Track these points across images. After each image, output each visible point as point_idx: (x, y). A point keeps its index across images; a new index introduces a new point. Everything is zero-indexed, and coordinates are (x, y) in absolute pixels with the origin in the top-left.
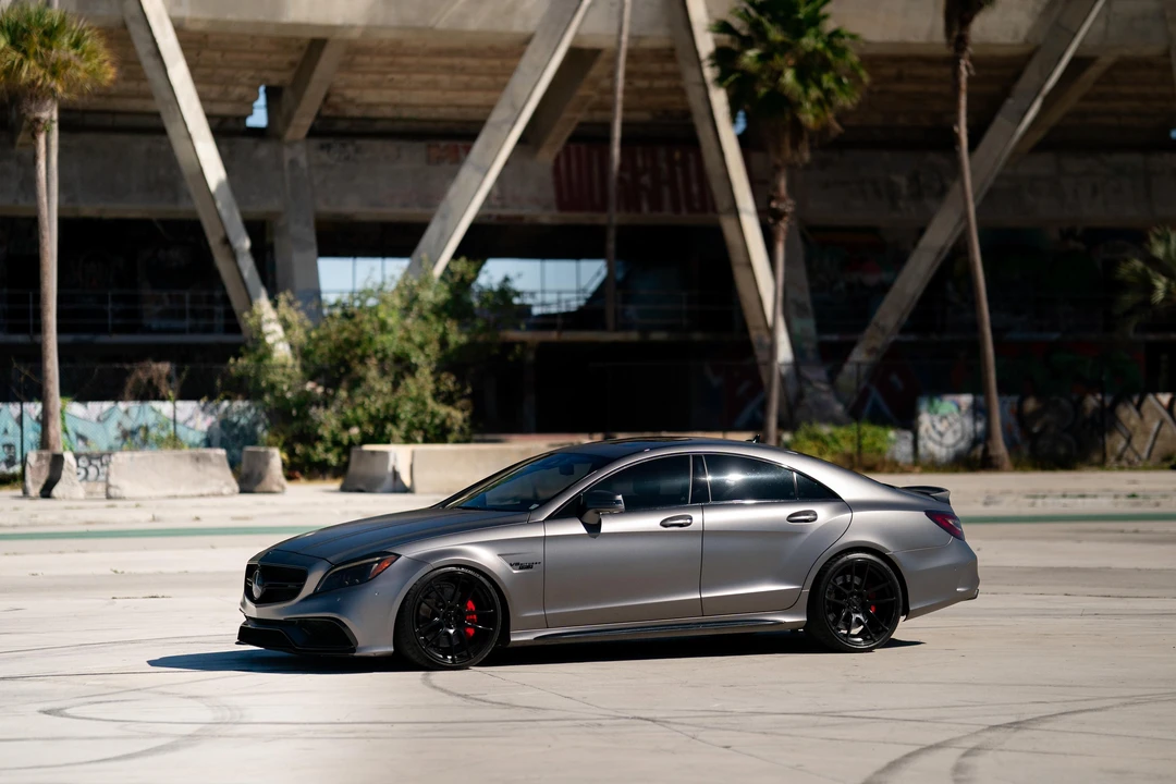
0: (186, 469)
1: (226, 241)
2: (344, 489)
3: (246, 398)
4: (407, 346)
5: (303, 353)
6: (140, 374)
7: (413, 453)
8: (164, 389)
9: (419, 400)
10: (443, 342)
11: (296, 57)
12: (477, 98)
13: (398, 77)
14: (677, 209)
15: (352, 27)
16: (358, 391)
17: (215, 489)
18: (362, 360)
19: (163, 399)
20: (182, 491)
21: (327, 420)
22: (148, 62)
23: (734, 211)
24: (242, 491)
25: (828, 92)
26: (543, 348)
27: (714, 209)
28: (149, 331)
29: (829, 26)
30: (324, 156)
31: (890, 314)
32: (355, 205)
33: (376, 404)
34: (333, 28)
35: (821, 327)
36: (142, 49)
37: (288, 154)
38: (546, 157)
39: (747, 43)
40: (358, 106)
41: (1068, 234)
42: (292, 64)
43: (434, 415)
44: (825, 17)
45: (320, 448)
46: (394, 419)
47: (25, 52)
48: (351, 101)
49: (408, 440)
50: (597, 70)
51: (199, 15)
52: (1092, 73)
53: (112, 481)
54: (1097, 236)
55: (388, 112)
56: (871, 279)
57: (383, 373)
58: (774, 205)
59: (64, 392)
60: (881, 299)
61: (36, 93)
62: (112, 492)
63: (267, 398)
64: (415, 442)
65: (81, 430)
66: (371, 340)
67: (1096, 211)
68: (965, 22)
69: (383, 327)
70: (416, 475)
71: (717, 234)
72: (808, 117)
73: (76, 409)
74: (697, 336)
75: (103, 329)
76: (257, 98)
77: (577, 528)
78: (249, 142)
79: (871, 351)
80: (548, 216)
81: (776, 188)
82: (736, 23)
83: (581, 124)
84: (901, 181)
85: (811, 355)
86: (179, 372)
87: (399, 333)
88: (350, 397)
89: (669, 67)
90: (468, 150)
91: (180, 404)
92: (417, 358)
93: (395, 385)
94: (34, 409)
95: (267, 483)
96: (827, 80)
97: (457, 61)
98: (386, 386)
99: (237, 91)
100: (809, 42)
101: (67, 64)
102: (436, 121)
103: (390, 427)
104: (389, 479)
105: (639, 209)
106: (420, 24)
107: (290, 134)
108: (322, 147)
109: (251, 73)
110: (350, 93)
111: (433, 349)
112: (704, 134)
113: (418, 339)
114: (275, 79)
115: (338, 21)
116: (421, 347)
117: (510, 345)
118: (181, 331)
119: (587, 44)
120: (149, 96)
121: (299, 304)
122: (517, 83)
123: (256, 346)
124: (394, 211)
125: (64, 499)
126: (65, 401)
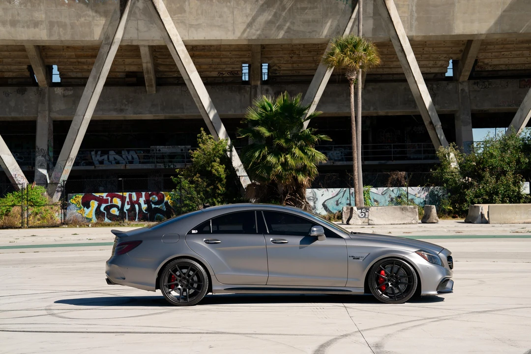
0: (398, 213)
1: (431, 123)
2: (466, 222)
3: (436, 185)
4: (502, 164)
6: (394, 176)
7: (489, 207)
8: (403, 182)
9: (507, 186)
10: (518, 161)
11: (463, 48)
13: (506, 53)
16: (482, 182)
17: (409, 221)
18: (483, 169)
19: (403, 186)
22: (399, 54)
24: (423, 222)
28: (410, 159)
30: (476, 87)
32: (487, 106)
33: (489, 187)
34: (474, 36)
36: (397, 49)
37: (460, 87)
40: (491, 66)
42: (461, 51)
43: (514, 191)
46: (497, 194)
47: (346, 54)
48: (487, 64)
49: (503, 202)
51: (419, 34)
53: (370, 218)
55: (503, 67)
57: (491, 174)
59: (365, 183)
61: (350, 69)
62: (370, 222)
63: (445, 185)
64: (506, 202)
65: (375, 198)
69: (492, 155)
73: (373, 189)
75: (390, 159)
76: (448, 65)
78: (445, 83)
86: (409, 175)
87: (499, 158)
88: (479, 184)
91: (409, 188)
92: (506, 168)
93: (497, 179)
95: (430, 220)
98: (494, 181)
99: (441, 63)
101: (360, 58)
102: (525, 70)
104: (480, 217)
106: (510, 31)
107: (461, 79)
108: (475, 83)
109: (445, 55)
110: (486, 61)
111: (514, 164)
113: (507, 160)
114: (455, 57)
115: (476, 33)
116: (508, 164)
118: (420, 159)
123: (441, 164)
124: (505, 108)
125: (353, 224)
126: (367, 188)
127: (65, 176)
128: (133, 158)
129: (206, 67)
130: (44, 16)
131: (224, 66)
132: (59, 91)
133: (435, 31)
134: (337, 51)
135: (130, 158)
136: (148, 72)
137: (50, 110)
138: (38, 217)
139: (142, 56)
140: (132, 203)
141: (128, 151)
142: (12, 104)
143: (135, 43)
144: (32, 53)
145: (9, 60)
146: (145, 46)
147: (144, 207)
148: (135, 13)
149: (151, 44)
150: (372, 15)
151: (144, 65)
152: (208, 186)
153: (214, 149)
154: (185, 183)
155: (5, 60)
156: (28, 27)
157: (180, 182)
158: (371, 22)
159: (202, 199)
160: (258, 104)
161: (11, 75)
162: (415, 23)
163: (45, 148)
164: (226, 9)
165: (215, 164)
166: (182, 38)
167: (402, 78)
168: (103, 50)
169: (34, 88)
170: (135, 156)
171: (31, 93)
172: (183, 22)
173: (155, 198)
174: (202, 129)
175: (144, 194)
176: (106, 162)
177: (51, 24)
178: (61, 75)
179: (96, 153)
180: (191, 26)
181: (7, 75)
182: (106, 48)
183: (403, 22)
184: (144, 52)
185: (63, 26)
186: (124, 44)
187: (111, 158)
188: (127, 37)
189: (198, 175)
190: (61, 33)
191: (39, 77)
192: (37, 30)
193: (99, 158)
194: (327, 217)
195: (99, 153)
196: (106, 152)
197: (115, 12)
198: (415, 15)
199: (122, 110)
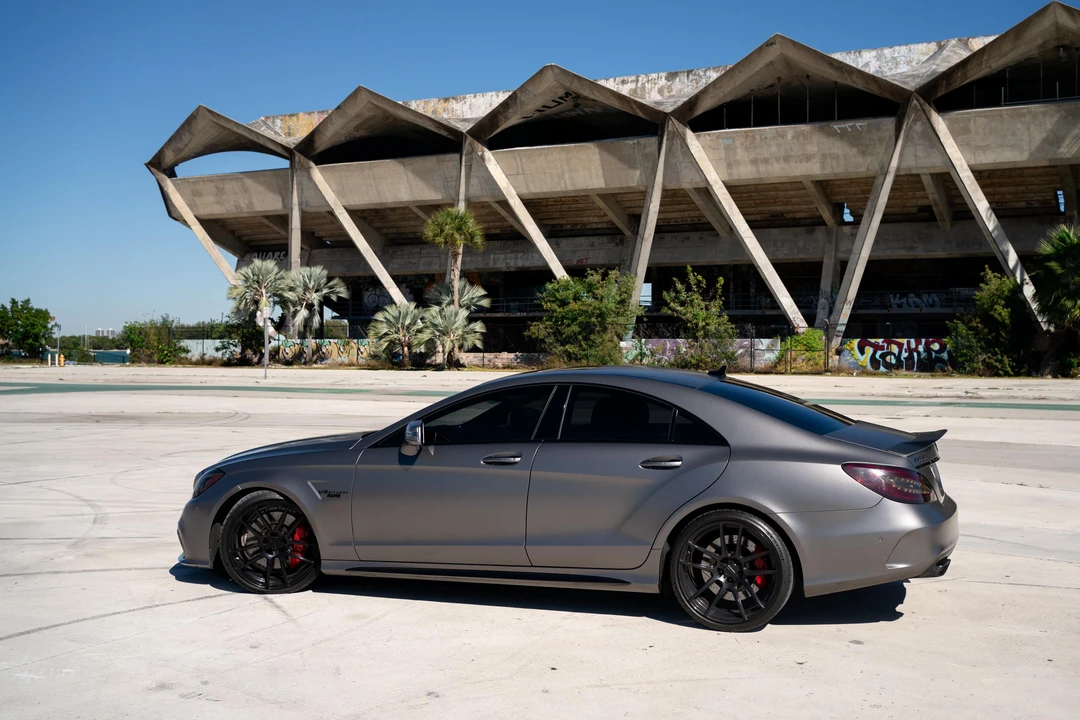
127: (844, 318)
128: (934, 301)
129: (1009, 196)
130: (816, 149)
131: (1032, 195)
132: (847, 229)
135: (931, 301)
136: (936, 205)
137: (837, 250)
138: (811, 362)
139: (926, 186)
140: (910, 351)
141: (929, 294)
142: (801, 244)
143: (914, 172)
144: (812, 189)
145: (797, 199)
146: (926, 174)
147: (924, 355)
148: (913, 138)
149: (932, 171)
151: (930, 197)
152: (989, 333)
153: (997, 290)
154: (962, 328)
155: (793, 200)
156: (801, 162)
157: (956, 328)
159: (982, 348)
160: (1054, 234)
161: (802, 215)
163: (829, 290)
164: (1019, 126)
165: (999, 308)
166: (967, 163)
168: (878, 181)
169: (823, 228)
170: (937, 299)
171: (820, 232)
172: (968, 144)
173: (936, 347)
174: (987, 266)
175: (923, 340)
176: (905, 306)
177: (824, 157)
178: (851, 214)
179: (895, 297)
180: (978, 148)
181: (798, 215)
182: (881, 179)
184: (927, 181)
185: (836, 158)
186: (902, 173)
187: (911, 301)
188: (905, 165)
189: (978, 320)
190: (834, 166)
191: (827, 215)
192: (810, 164)
193: (897, 301)
195: (898, 295)
196: (904, 295)
197: (890, 138)
199: (912, 248)
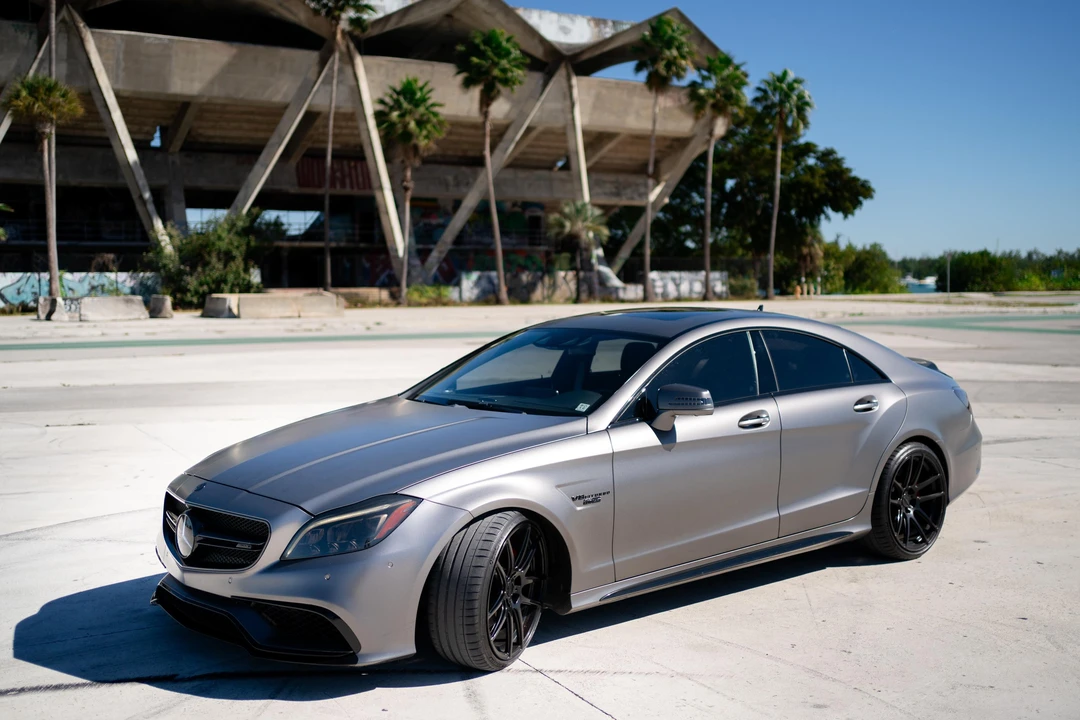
0: (122, 306)
1: (141, 197)
2: (203, 316)
3: (152, 271)
4: (231, 247)
5: (179, 249)
6: (99, 259)
7: (239, 299)
8: (111, 266)
9: (237, 274)
10: (248, 244)
11: (175, 111)
12: (261, 135)
13: (223, 124)
14: (352, 187)
15: (203, 96)
16: (207, 269)
17: (137, 316)
18: (209, 254)
19: (111, 271)
20: (120, 317)
21: (192, 282)
22: (102, 110)
23: (381, 188)
24: (151, 317)
25: (429, 132)
26: (293, 250)
27: (370, 187)
29: (430, 102)
30: (188, 160)
31: (449, 235)
32: (203, 183)
33: (216, 274)
34: (193, 97)
35: (417, 242)
36: (99, 104)
37: (171, 160)
38: (293, 163)
39: (392, 109)
40: (205, 137)
41: (515, 204)
42: (173, 116)
43: (244, 279)
44: (429, 98)
45: (189, 295)
46: (225, 281)
47: (37, 99)
48: (201, 135)
49: (232, 291)
50: (319, 122)
51: (127, 89)
52: (534, 134)
53: (82, 312)
54: (526, 205)
55: (219, 141)
56: (434, 222)
57: (219, 260)
58: (405, 183)
59: (62, 267)
60: (443, 232)
61: (43, 119)
62: (83, 318)
63: (162, 271)
64: (237, 292)
65: (71, 285)
66: (213, 244)
67: (531, 195)
68: (488, 105)
69: (220, 238)
70: (241, 310)
71: (372, 199)
72: (422, 143)
73: (68, 276)
74: (362, 245)
76: (155, 132)
77: (642, 436)
78: (152, 153)
79: (441, 252)
80: (294, 190)
81: (405, 176)
82: (388, 100)
83: (309, 149)
84: (450, 178)
85: (414, 254)
86: (118, 259)
87: (227, 241)
88: (204, 271)
89: (350, 124)
90: (256, 159)
91: (119, 274)
92: (235, 253)
93: (225, 266)
94: (45, 276)
95: (164, 313)
96: (429, 126)
97: (251, 117)
98: (220, 266)
99: (146, 129)
100: (422, 109)
101: (58, 105)
102: (242, 145)
103: (223, 285)
104: (227, 312)
105: (335, 187)
107: (171, 150)
108: (187, 156)
109: (153, 120)
110: (200, 131)
111: (243, 248)
112: (368, 153)
113: (236, 244)
114: (164, 123)
116: (237, 248)
117: (279, 249)
119: (316, 109)
120: (104, 130)
121: (177, 226)
122: (281, 126)
123: (156, 246)
124: (222, 185)
125: (57, 321)
126: (62, 272)
133: (147, 87)
134: (24, 93)
150: (65, 57)
158: (64, 67)
162: (122, 74)
167: (105, 143)
183: (107, 71)
194: (7, 309)
198: (123, 64)
